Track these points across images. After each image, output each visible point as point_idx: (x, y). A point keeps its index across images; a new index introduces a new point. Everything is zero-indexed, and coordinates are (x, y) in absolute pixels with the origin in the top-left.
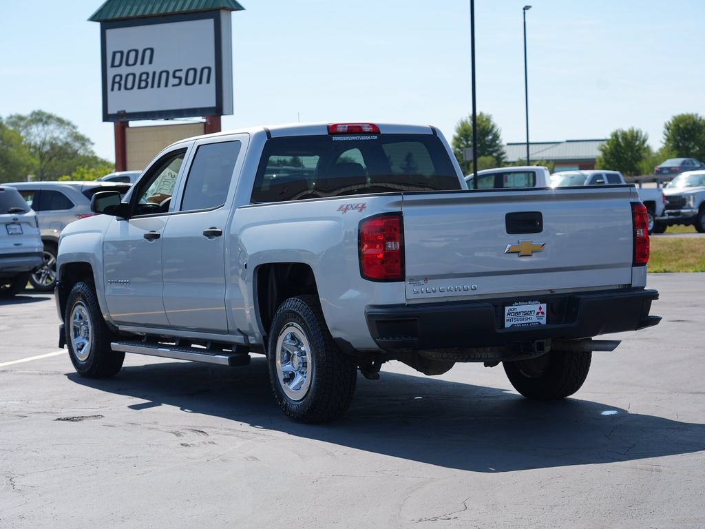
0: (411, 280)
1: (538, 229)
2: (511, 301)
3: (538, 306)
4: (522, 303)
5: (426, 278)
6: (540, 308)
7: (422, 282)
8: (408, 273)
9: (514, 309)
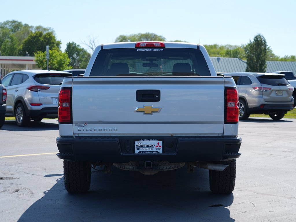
0: (77, 123)
1: (158, 100)
2: (138, 139)
3: (157, 142)
4: (146, 140)
5: (86, 123)
6: (158, 144)
7: (83, 125)
8: (74, 120)
9: (141, 143)
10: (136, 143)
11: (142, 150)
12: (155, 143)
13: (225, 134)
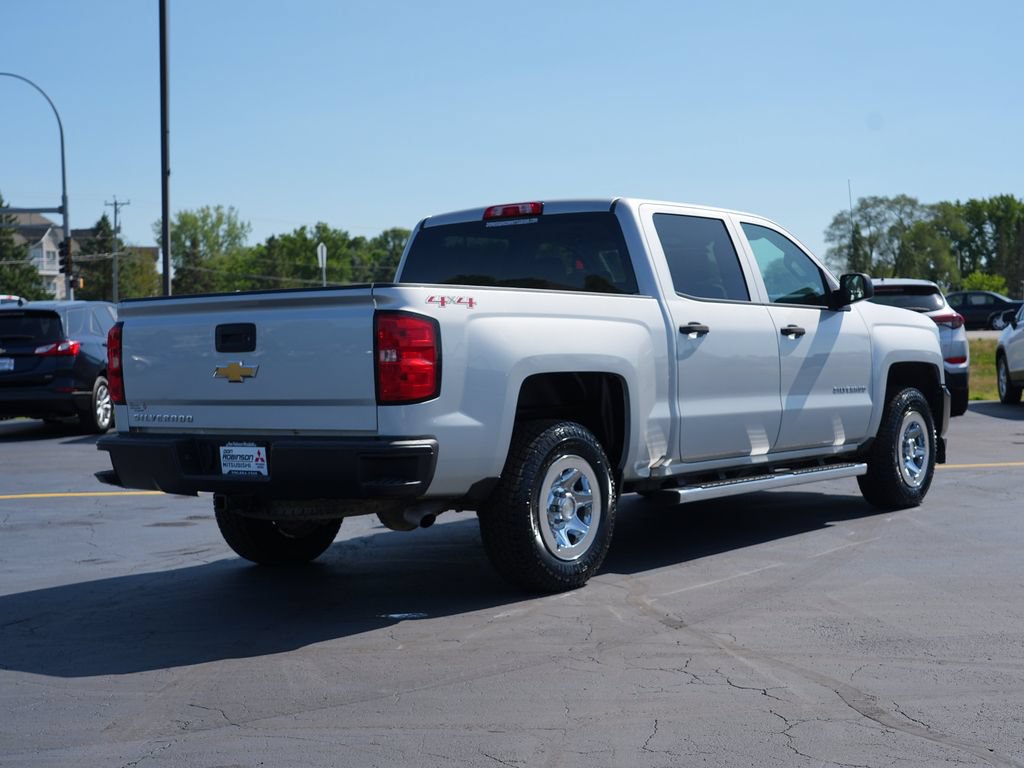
0: (132, 404)
1: (250, 346)
2: (224, 439)
3: (256, 449)
4: (237, 444)
5: (145, 404)
6: (259, 453)
7: (142, 407)
8: (128, 395)
9: (230, 451)
10: (222, 449)
11: (234, 469)
12: (252, 450)
13: (382, 432)
